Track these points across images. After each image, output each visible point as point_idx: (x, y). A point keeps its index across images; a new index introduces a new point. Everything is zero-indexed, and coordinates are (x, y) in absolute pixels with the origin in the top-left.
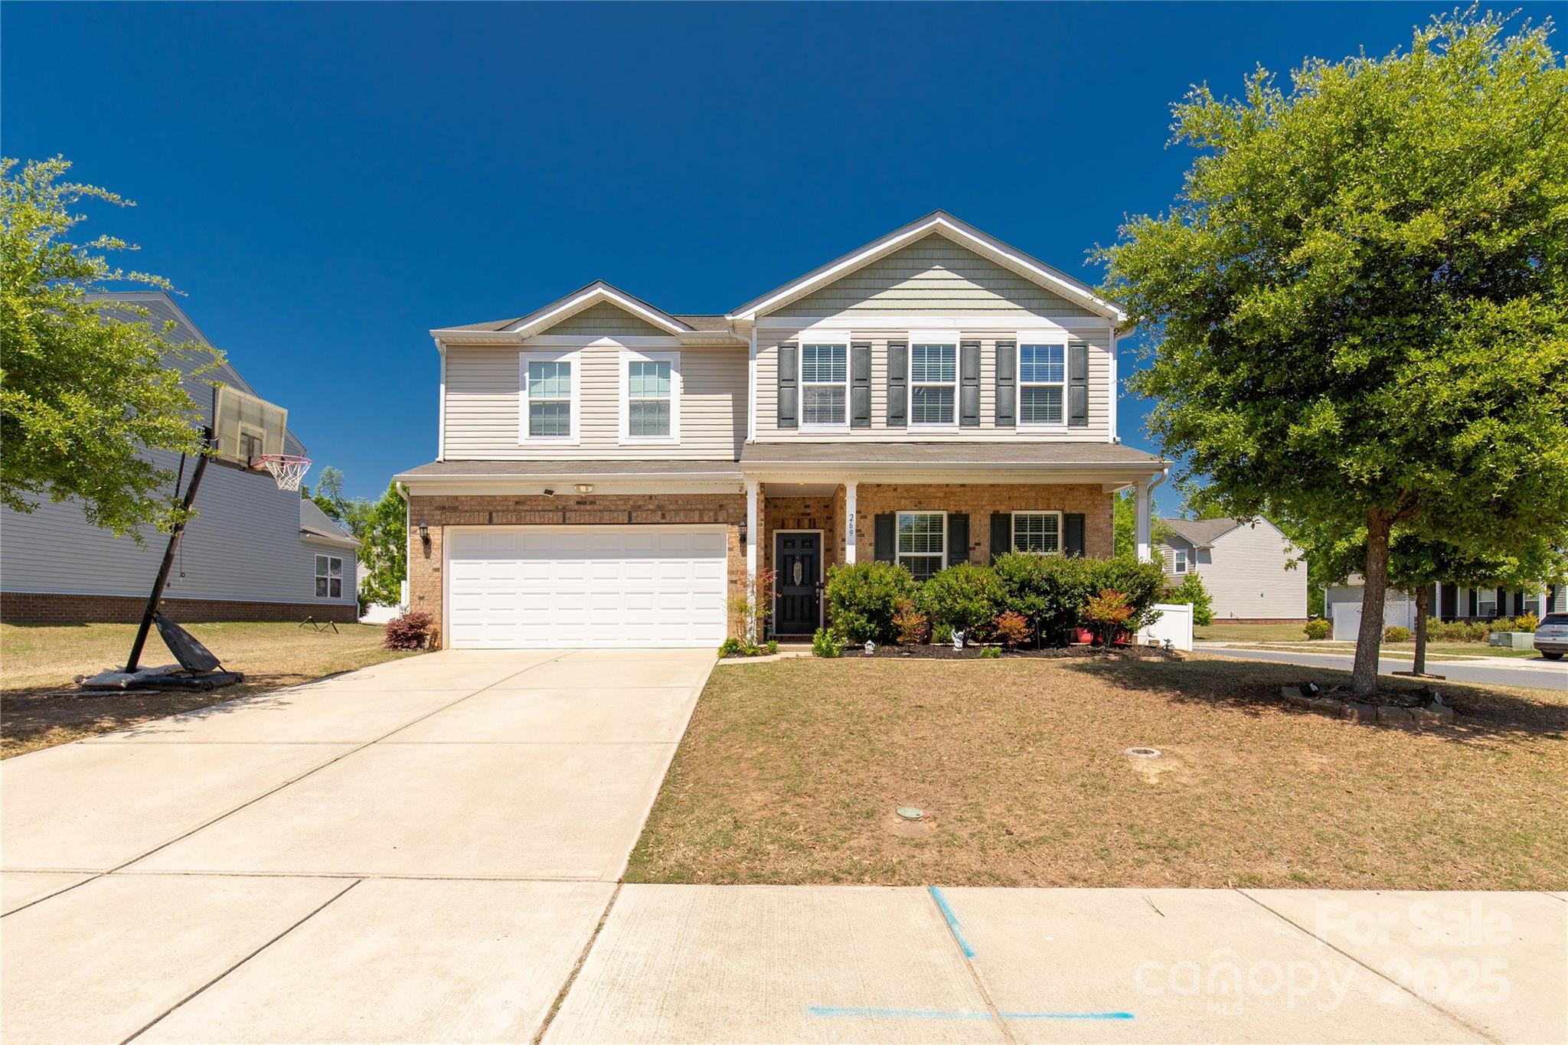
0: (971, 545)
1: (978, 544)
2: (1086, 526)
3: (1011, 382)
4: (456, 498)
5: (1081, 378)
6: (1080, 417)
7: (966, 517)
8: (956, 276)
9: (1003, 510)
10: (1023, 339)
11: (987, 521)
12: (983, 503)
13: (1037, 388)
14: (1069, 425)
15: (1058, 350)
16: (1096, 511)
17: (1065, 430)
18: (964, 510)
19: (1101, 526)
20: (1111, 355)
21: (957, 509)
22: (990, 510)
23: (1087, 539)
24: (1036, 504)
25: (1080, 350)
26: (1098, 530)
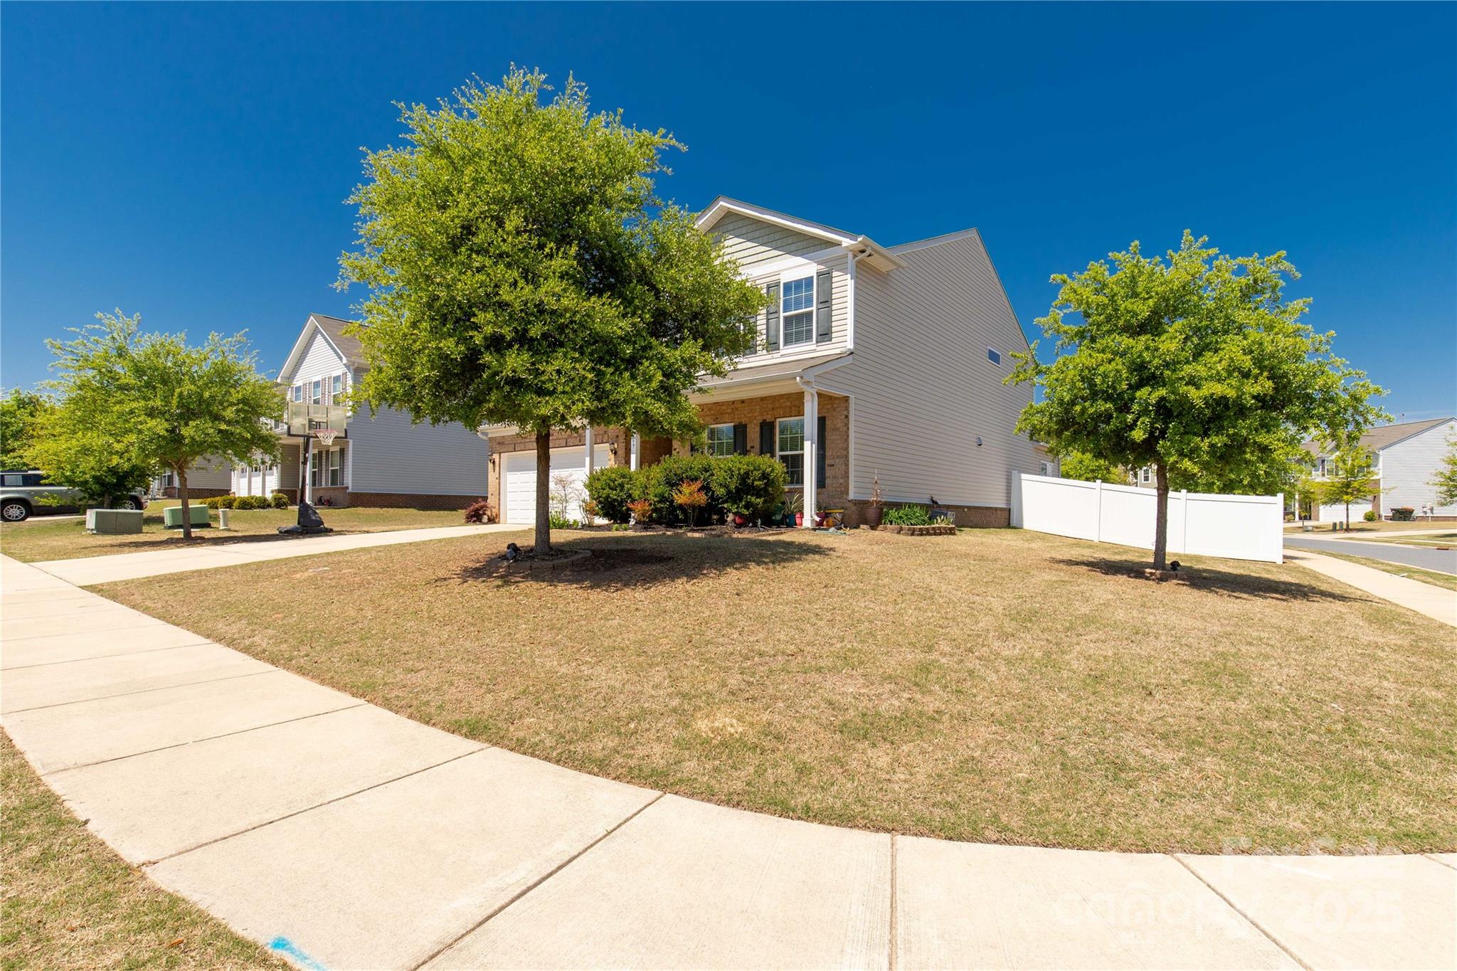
0: (748, 448)
1: (752, 447)
2: (827, 426)
3: (776, 315)
4: (504, 437)
5: (826, 302)
6: (825, 335)
7: (745, 426)
8: (741, 240)
9: (769, 418)
10: (786, 277)
11: (758, 429)
12: (756, 414)
13: (797, 316)
14: (817, 342)
15: (809, 281)
16: (834, 414)
17: (814, 347)
18: (744, 421)
19: (838, 426)
20: (849, 276)
21: (739, 421)
22: (760, 419)
23: (827, 437)
24: (791, 412)
25: (825, 277)
26: (836, 429)
